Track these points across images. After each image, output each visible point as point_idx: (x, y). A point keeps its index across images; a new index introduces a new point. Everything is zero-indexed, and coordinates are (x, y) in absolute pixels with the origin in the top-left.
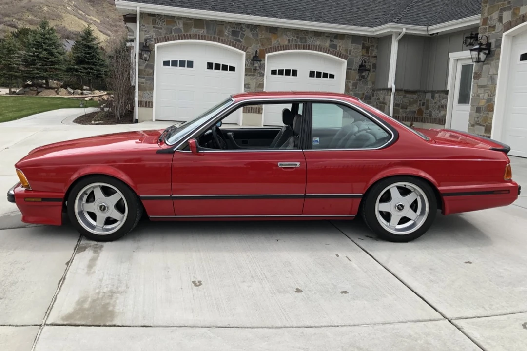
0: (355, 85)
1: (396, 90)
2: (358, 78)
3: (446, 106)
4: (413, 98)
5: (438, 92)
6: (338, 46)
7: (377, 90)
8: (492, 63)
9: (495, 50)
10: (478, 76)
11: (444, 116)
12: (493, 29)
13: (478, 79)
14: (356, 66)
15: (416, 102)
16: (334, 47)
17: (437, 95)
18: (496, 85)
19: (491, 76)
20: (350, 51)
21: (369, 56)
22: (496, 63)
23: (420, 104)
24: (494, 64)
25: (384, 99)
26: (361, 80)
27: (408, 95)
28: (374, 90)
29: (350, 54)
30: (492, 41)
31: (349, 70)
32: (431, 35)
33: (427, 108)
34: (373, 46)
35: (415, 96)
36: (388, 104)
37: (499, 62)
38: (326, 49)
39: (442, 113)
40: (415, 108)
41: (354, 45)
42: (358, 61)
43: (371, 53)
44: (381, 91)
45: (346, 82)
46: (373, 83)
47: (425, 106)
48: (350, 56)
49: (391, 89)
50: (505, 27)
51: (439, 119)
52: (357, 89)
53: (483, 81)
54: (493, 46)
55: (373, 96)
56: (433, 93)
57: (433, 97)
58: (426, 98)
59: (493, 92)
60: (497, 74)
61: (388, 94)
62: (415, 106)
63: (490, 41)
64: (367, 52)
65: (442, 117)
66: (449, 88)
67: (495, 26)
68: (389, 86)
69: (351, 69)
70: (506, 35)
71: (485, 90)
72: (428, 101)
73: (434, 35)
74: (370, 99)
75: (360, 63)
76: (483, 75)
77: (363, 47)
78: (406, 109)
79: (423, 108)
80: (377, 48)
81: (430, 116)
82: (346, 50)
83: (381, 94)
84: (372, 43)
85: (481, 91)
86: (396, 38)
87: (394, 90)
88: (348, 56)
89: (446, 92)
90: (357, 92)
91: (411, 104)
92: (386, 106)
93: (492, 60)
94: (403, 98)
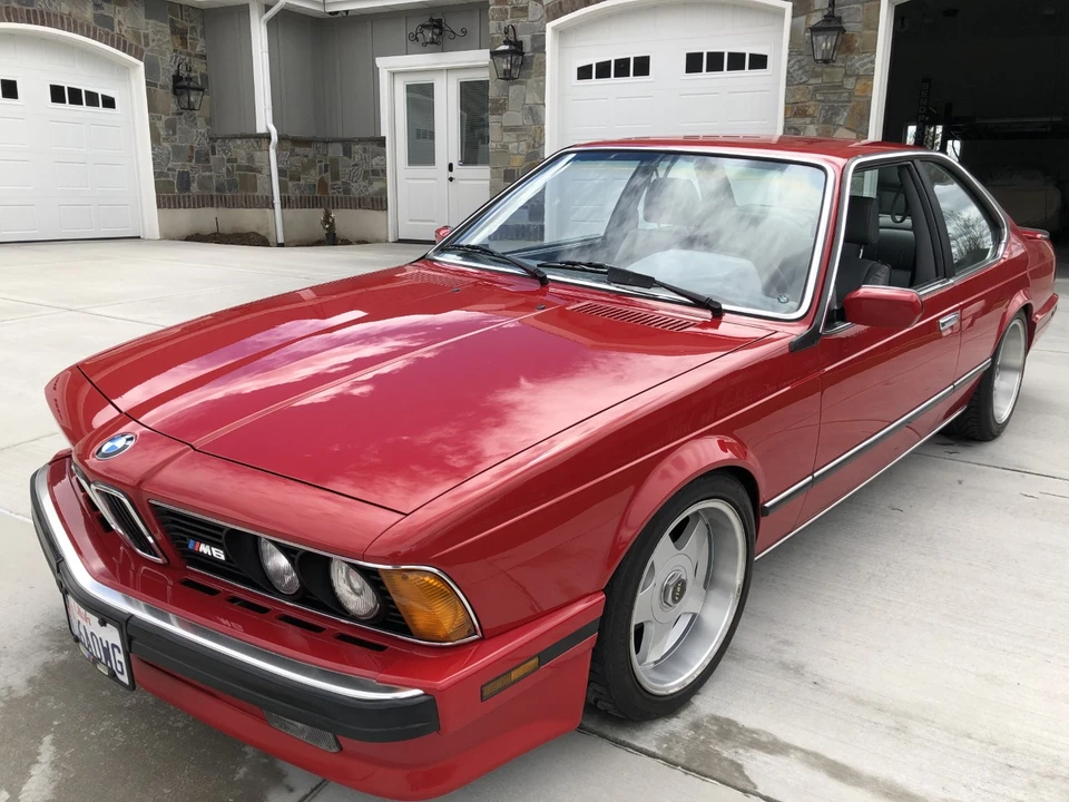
0: (171, 126)
1: (281, 138)
2: (174, 107)
3: (384, 171)
4: (307, 156)
5: (360, 141)
6: (116, 21)
7: (224, 139)
8: (529, 81)
9: (533, 56)
10: (501, 108)
11: (384, 191)
12: (520, 13)
13: (501, 115)
14: (165, 79)
15: (312, 164)
16: (106, 22)
17: (357, 148)
18: (544, 125)
19: (530, 109)
20: (146, 36)
21: (189, 55)
22: (538, 82)
23: (320, 169)
24: (535, 85)
25: (251, 158)
26: (181, 114)
27: (297, 149)
28: (213, 139)
29: (147, 45)
30: (525, 38)
31: (153, 88)
32: (330, 13)
33: (336, 177)
34: (193, 28)
35: (310, 151)
36: (265, 172)
37: (544, 81)
38: (89, 29)
39: (377, 186)
40: (313, 177)
41: (151, 21)
42: (167, 68)
43: (194, 47)
44: (239, 142)
45: (151, 118)
46: (209, 121)
47: (329, 173)
48: (147, 52)
49: (268, 137)
50: (547, 11)
51: (372, 199)
52: (177, 136)
53: (514, 116)
54: (527, 48)
55: (214, 153)
56: (347, 144)
57: (348, 152)
58: (330, 155)
59: (537, 139)
60: (544, 104)
61: (260, 146)
62: (313, 172)
63: (520, 38)
64: (184, 43)
65: (377, 194)
66: (385, 132)
67: (527, 8)
68: (261, 129)
69: (156, 85)
70: (554, 29)
71: (518, 136)
72: (335, 161)
73: (339, 15)
74: (208, 160)
75: (173, 71)
76: (511, 105)
77: (174, 31)
78: (299, 180)
79: (327, 176)
80: (203, 34)
81: (345, 193)
82: (137, 35)
83: (239, 147)
84: (191, 22)
85: (509, 138)
86: (261, 17)
87: (274, 138)
88: (142, 51)
89: (382, 142)
90: (178, 143)
91: (306, 168)
92: (259, 176)
93: (529, 77)
94: (291, 155)
